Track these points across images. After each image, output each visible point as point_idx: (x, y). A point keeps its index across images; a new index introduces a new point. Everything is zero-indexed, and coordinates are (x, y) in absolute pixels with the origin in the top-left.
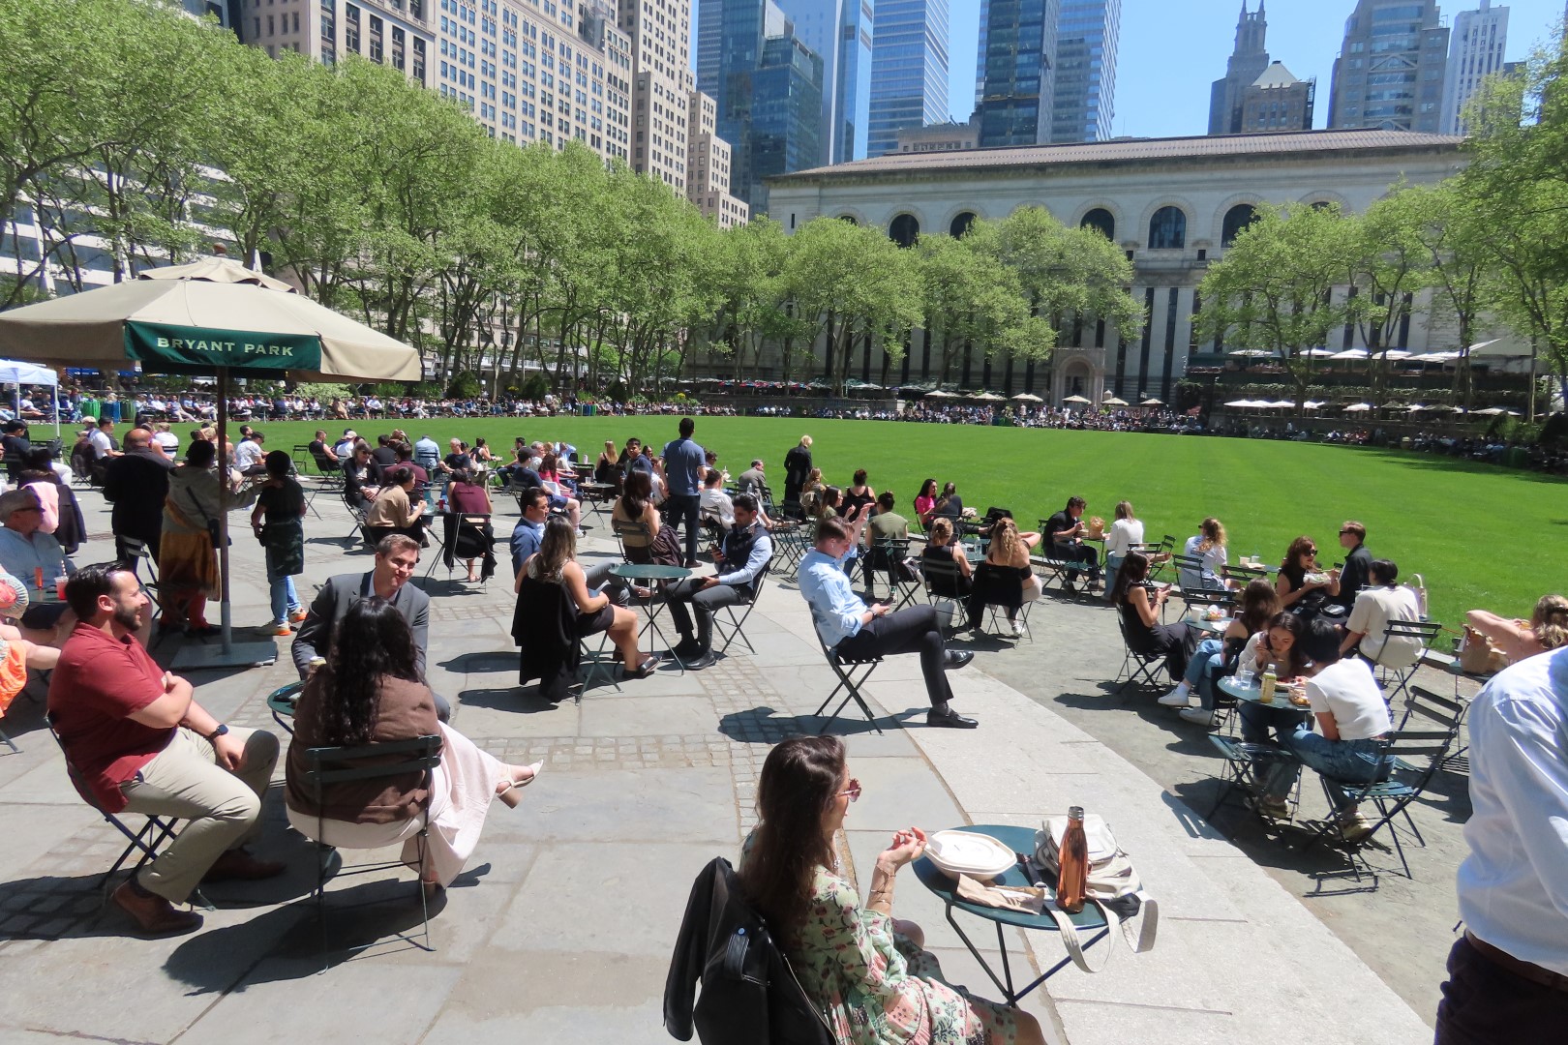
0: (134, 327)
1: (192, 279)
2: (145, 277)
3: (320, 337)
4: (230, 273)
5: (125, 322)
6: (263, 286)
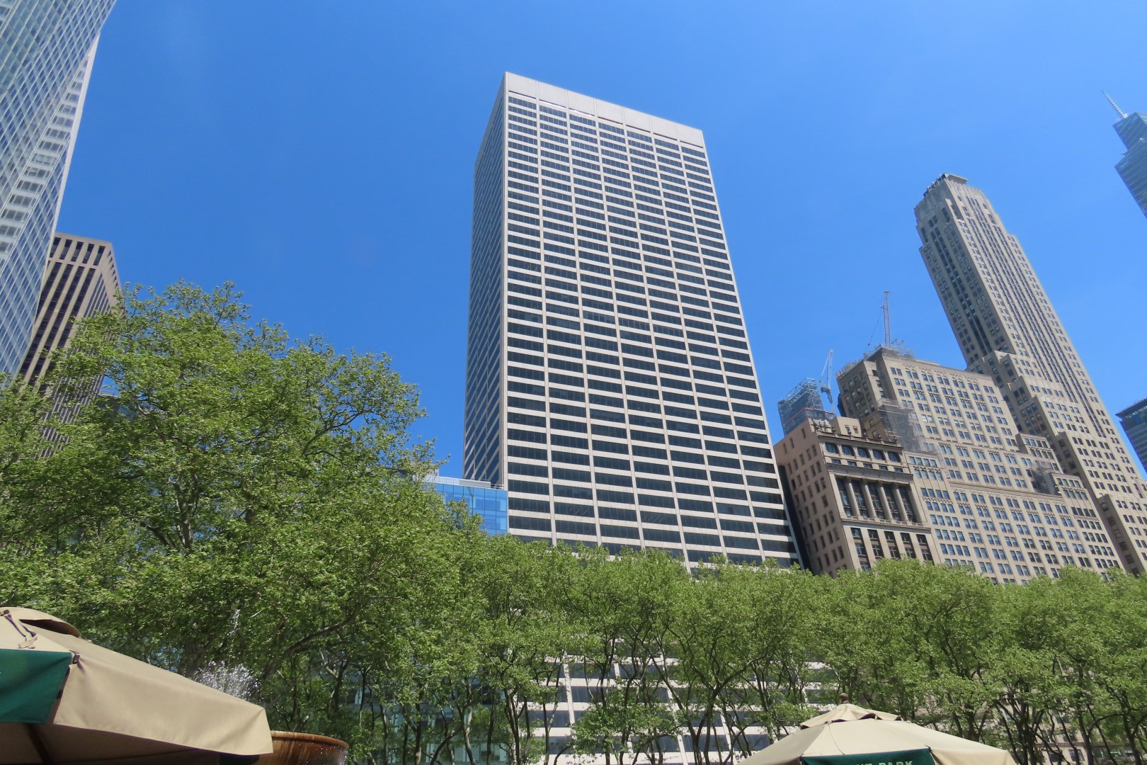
0: (808, 762)
1: (833, 722)
2: (804, 727)
3: (929, 750)
4: (855, 713)
5: (801, 759)
6: (879, 718)
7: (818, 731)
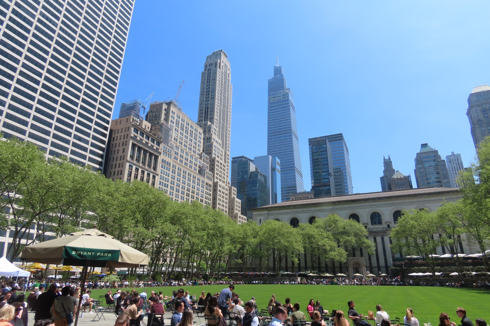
0: (67, 248)
1: (86, 235)
2: (72, 235)
3: (120, 251)
4: (96, 233)
5: (65, 247)
6: (105, 237)
7: (78, 237)
